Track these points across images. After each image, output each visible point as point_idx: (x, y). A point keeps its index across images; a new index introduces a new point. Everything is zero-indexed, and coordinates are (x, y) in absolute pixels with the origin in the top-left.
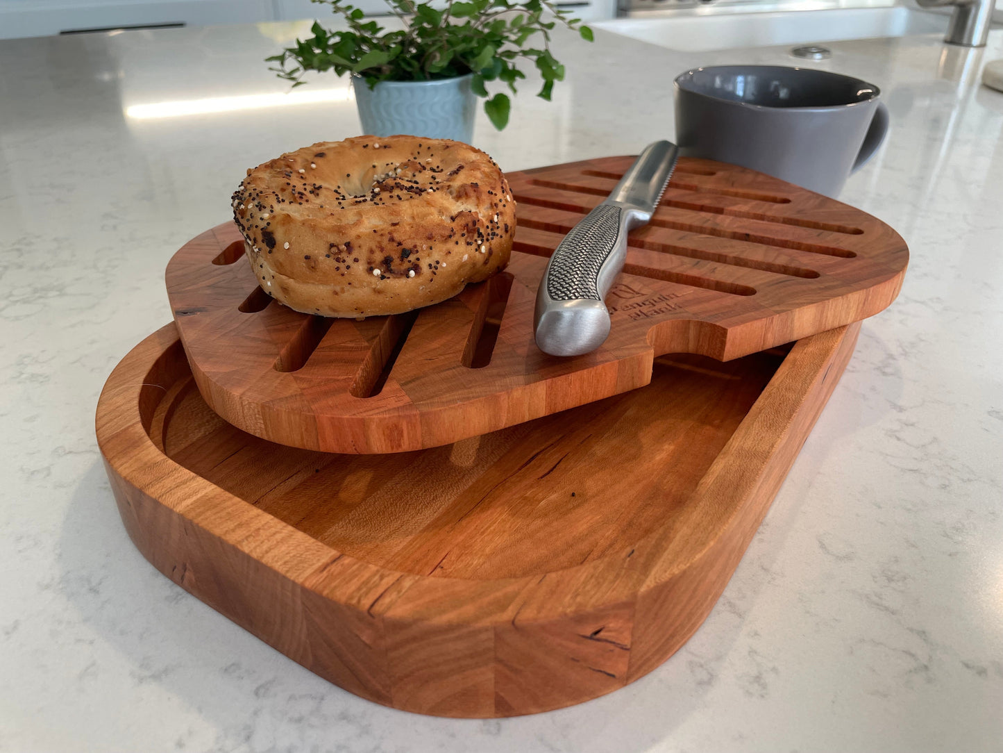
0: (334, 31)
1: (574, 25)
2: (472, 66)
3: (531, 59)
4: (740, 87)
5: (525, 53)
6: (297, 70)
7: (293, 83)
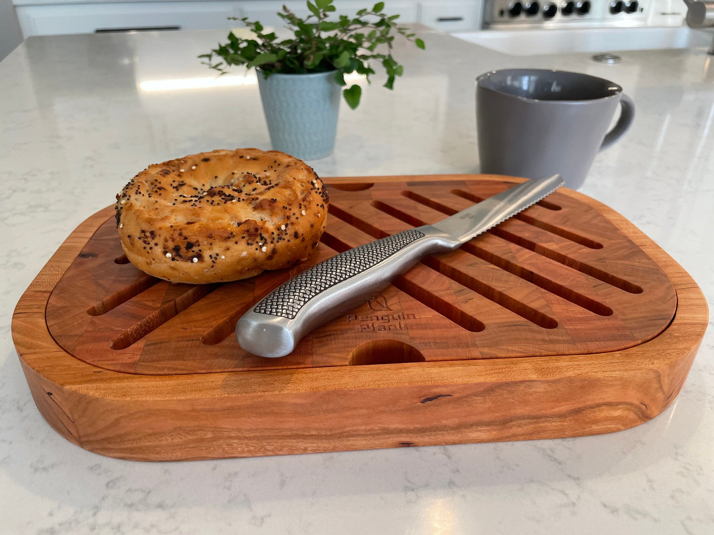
0: (244, 38)
1: (411, 38)
2: (335, 65)
3: (379, 61)
4: (525, 83)
5: (374, 57)
6: (221, 64)
7: (220, 72)
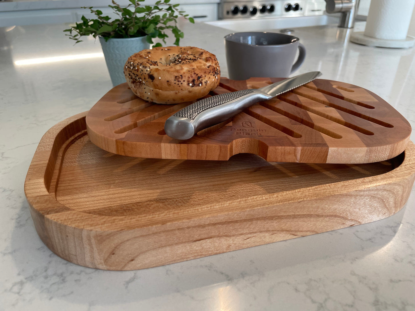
0: (91, 19)
1: (186, 17)
2: (146, 32)
3: (170, 30)
5: (168, 28)
6: (77, 35)
7: (76, 41)
